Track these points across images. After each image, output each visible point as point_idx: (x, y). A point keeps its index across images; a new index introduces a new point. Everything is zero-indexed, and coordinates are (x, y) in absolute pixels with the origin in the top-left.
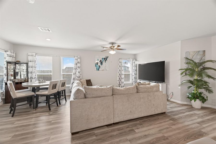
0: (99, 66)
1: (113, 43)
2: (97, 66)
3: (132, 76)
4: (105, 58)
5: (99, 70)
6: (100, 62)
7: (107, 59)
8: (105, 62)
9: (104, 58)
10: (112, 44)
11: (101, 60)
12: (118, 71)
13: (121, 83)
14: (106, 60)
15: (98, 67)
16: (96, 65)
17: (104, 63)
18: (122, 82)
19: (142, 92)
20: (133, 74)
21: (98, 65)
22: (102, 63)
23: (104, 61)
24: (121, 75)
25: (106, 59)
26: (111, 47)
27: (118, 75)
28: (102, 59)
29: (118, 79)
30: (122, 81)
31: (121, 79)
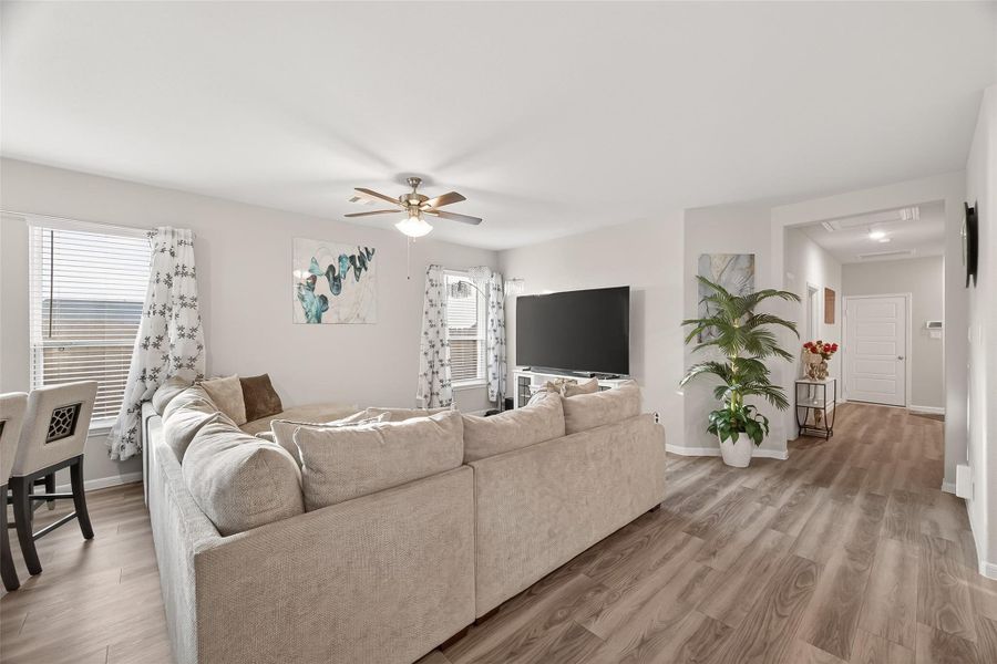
0: (324, 299)
1: (419, 180)
2: (307, 298)
3: (487, 349)
4: (357, 254)
5: (319, 322)
6: (327, 274)
7: (368, 264)
8: (358, 278)
9: (352, 258)
10: (415, 186)
11: (332, 268)
12: (425, 325)
13: (437, 386)
14: (360, 269)
15: (317, 303)
16: (303, 293)
17: (349, 281)
18: (441, 381)
19: (588, 429)
20: (492, 343)
21: (318, 292)
22: (336, 282)
23: (351, 273)
24: (438, 345)
25: (363, 263)
26: (409, 196)
27: (425, 346)
28: (340, 259)
29: (424, 367)
30: (441, 376)
31: (437, 364)
